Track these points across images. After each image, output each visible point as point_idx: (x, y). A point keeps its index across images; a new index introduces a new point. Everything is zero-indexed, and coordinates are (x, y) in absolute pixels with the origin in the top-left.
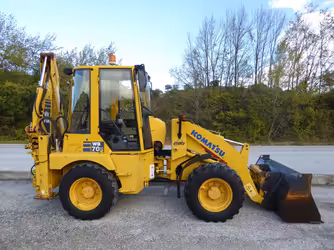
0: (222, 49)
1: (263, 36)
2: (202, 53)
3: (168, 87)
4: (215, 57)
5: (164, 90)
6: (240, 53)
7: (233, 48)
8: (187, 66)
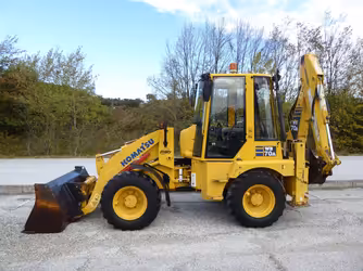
0: (202, 58)
1: (243, 46)
2: (182, 62)
3: (149, 96)
4: (194, 67)
5: (146, 100)
6: (220, 63)
7: (214, 58)
8: (166, 75)
